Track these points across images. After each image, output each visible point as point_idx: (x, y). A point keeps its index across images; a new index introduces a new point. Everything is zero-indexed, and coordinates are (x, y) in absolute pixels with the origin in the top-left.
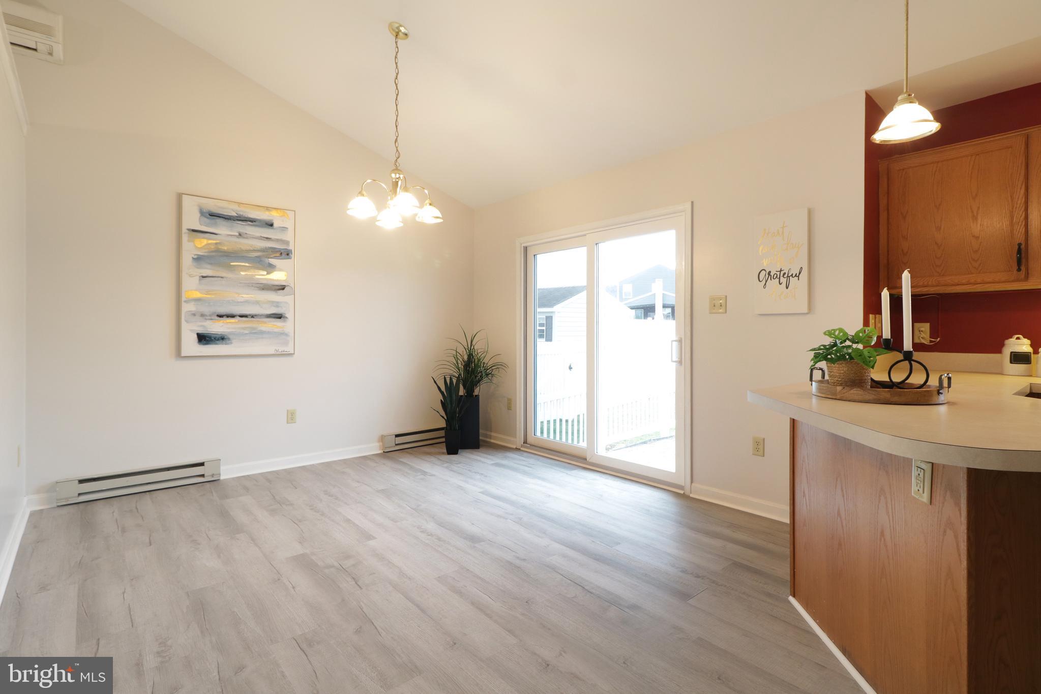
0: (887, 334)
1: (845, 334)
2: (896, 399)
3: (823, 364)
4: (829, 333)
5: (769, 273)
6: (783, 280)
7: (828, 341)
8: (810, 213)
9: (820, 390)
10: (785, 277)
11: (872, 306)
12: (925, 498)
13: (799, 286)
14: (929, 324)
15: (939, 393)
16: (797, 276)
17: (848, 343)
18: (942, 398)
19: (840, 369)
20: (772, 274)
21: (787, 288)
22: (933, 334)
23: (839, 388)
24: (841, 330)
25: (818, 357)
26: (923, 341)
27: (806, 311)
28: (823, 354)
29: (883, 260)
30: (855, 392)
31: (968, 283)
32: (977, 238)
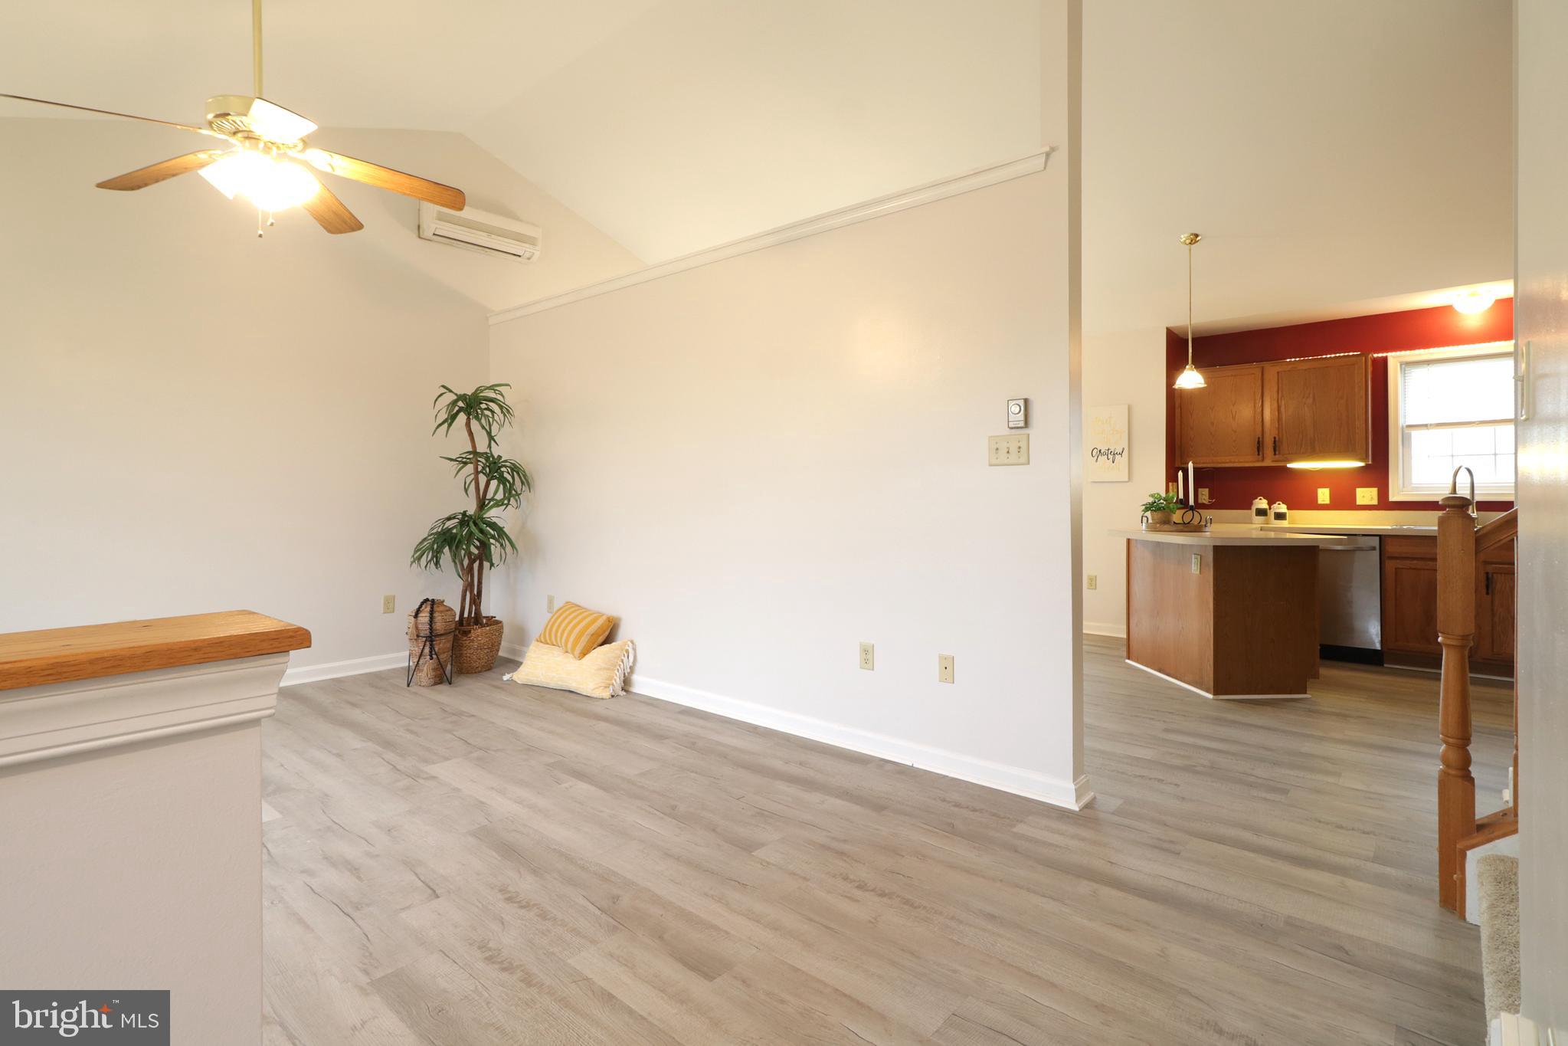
0: (1181, 496)
1: (1160, 496)
2: (1186, 529)
3: (1148, 514)
4: (1152, 496)
5: (1100, 451)
6: (1110, 457)
7: (1151, 500)
8: (1130, 408)
9: (1147, 527)
10: (1111, 454)
11: (1171, 477)
12: (1198, 572)
13: (1123, 461)
14: (1207, 490)
15: (1206, 526)
16: (1121, 454)
17: (1162, 501)
18: (1207, 529)
19: (1158, 515)
20: (1102, 452)
21: (1113, 462)
22: (1211, 496)
23: (1158, 525)
24: (1158, 494)
25: (1147, 510)
26: (1205, 502)
27: (1127, 480)
28: (1149, 507)
29: (1177, 442)
30: (1166, 527)
31: (1231, 462)
32: (1235, 432)
